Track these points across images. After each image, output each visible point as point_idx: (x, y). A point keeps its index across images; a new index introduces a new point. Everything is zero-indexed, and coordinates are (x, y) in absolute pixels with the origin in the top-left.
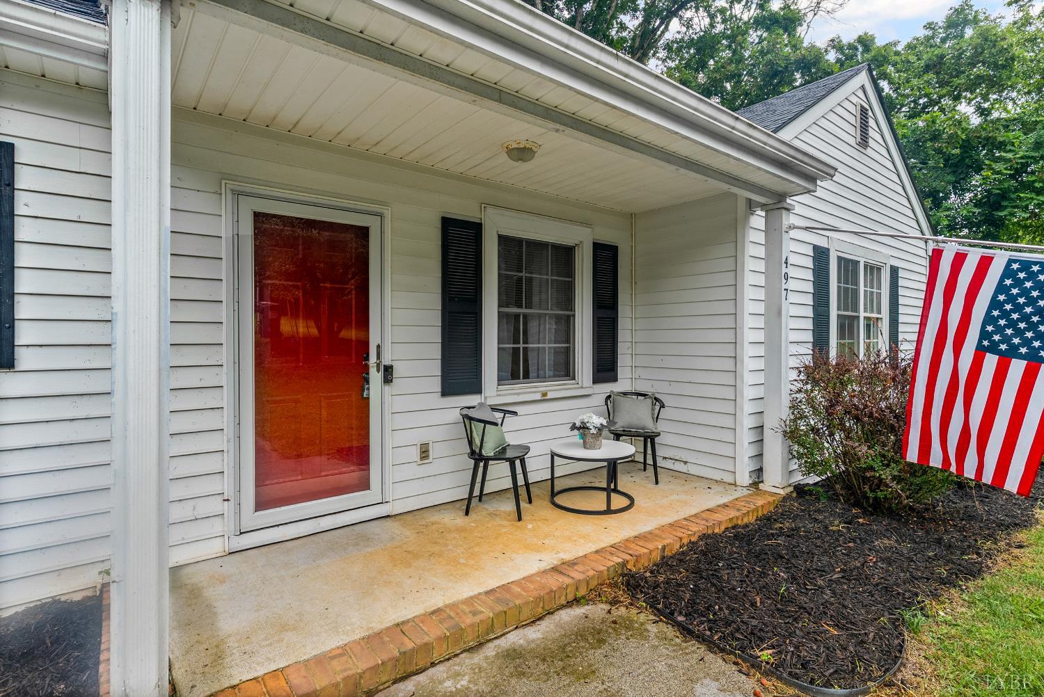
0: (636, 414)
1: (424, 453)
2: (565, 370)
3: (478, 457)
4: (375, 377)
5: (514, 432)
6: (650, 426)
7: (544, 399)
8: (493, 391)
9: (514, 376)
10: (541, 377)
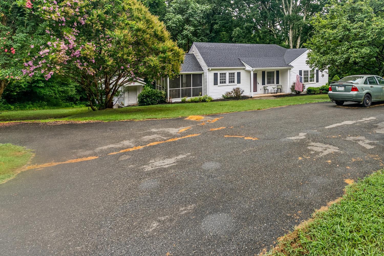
0: (280, 87)
1: (261, 89)
2: (273, 83)
3: (265, 90)
4: (257, 84)
5: (268, 88)
6: (281, 88)
7: (271, 86)
8: (266, 85)
9: (268, 84)
10: (271, 84)
